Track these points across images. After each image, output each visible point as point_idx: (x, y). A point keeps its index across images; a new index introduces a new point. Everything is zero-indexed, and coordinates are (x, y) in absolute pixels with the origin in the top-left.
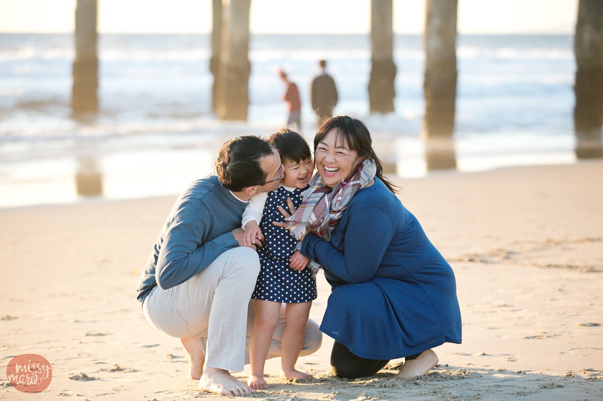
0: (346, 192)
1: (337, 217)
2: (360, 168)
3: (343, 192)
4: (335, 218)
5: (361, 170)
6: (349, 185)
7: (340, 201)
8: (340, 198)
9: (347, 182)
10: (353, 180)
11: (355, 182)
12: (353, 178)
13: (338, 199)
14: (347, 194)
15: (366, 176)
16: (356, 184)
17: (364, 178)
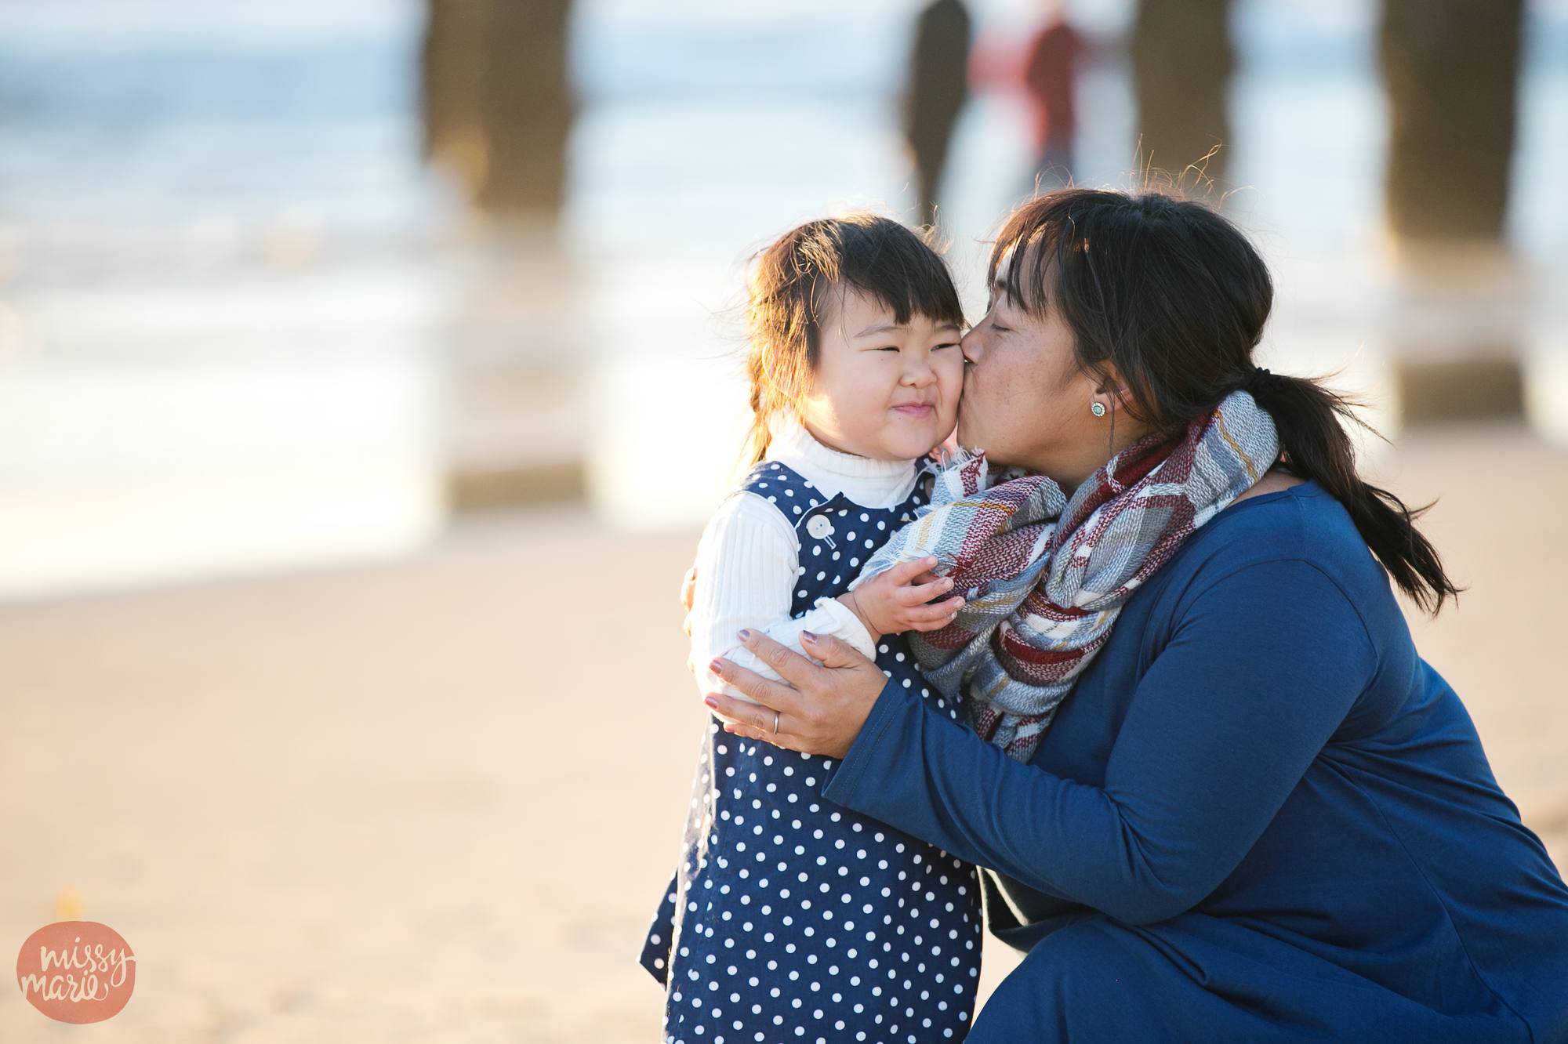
0: (1114, 529)
1: (1064, 640)
2: (1198, 429)
3: (1103, 526)
4: (1052, 640)
5: (1198, 440)
6: (1136, 498)
8: (1084, 551)
9: (1130, 486)
10: (1157, 479)
11: (1162, 490)
12: (1160, 466)
13: (1078, 554)
14: (1119, 539)
15: (1223, 468)
16: (1168, 497)
17: (1207, 476)
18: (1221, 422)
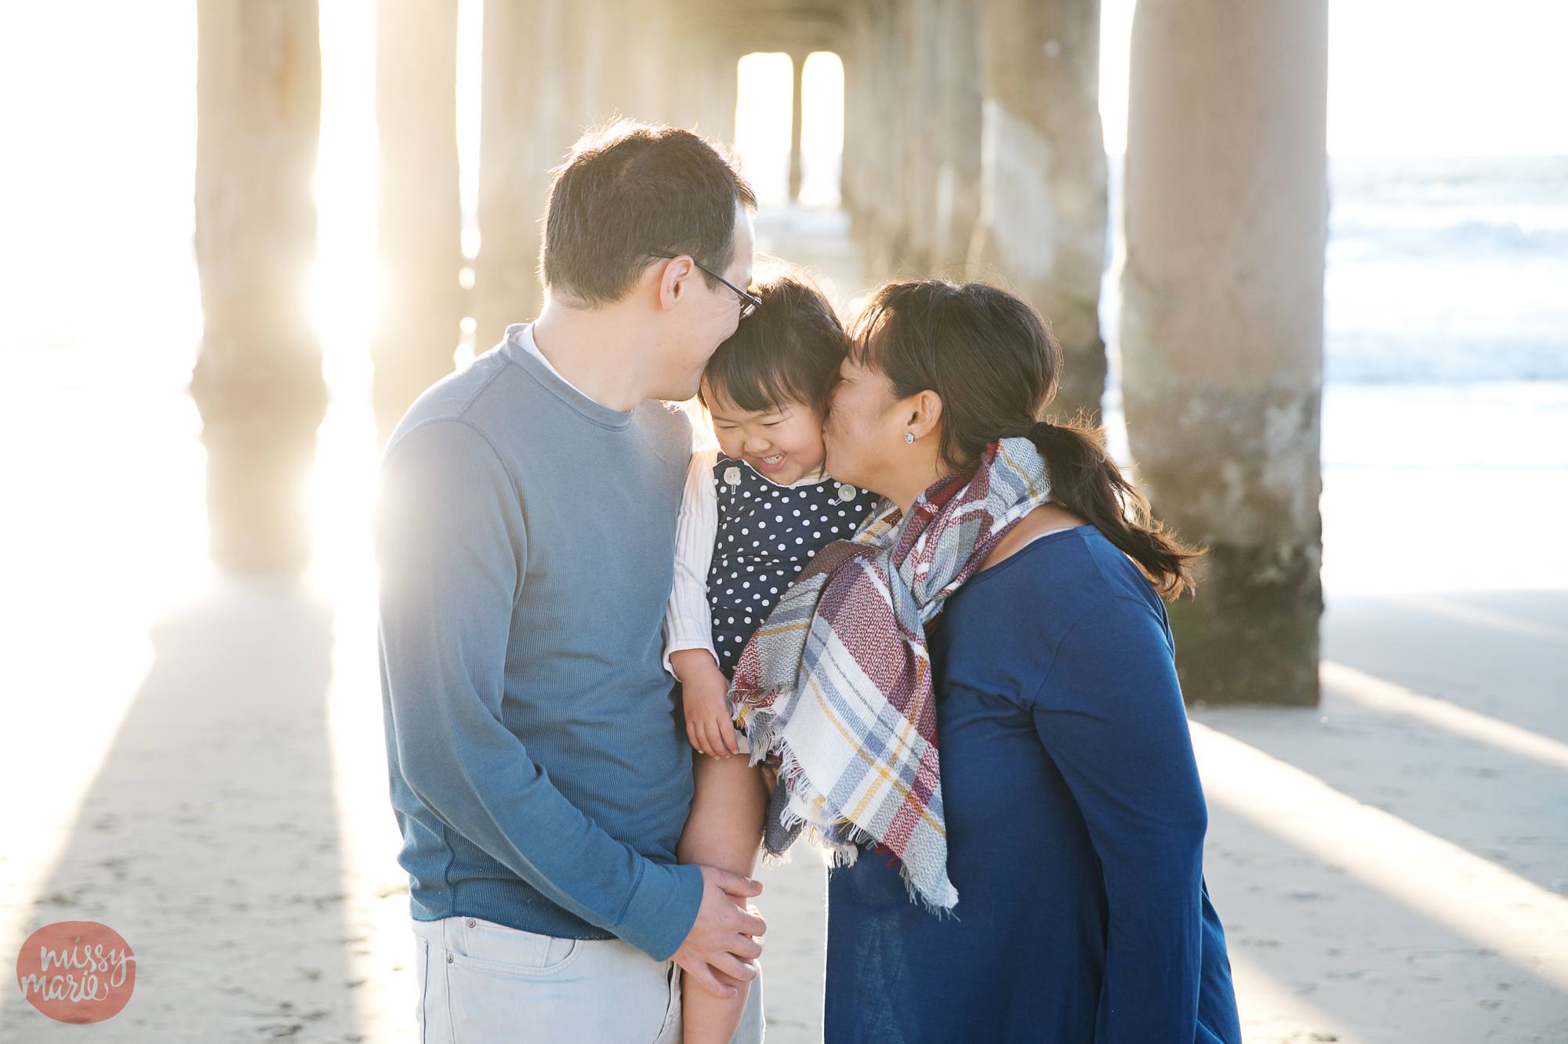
0: (941, 547)
2: (987, 457)
3: (930, 545)
5: (991, 464)
6: (951, 518)
7: (925, 575)
8: (923, 568)
9: (943, 508)
10: (965, 501)
11: (969, 508)
12: (962, 490)
13: (919, 571)
14: (946, 550)
15: (1012, 486)
16: (975, 512)
17: (1000, 493)
18: (1004, 454)
